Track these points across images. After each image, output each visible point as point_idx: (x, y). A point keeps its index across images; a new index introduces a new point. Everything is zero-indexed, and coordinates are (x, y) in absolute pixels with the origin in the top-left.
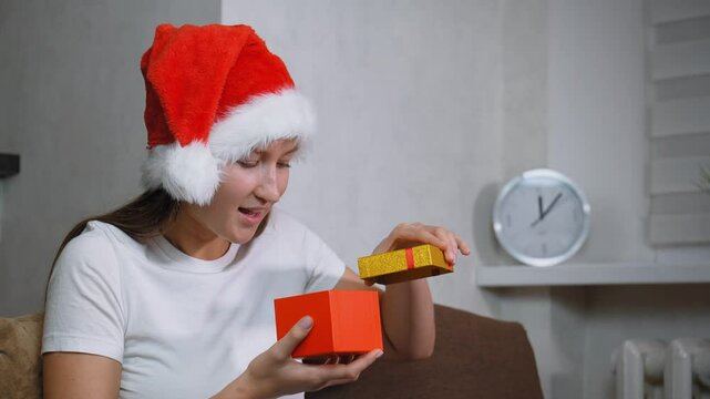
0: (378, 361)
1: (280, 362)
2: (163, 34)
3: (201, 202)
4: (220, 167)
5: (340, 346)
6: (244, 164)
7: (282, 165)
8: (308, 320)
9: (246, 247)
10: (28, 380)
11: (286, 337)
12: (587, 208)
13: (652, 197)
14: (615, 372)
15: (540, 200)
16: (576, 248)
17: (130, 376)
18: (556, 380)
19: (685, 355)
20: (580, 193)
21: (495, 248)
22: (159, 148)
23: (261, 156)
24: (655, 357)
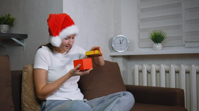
0: (92, 70)
1: (75, 71)
2: (51, 16)
3: (58, 46)
4: (61, 40)
5: (85, 68)
6: (66, 39)
7: (73, 38)
8: (80, 65)
9: (68, 52)
10: (31, 76)
11: (76, 67)
12: (128, 42)
13: (140, 39)
14: (134, 70)
15: (120, 40)
16: (127, 49)
17: (50, 73)
18: (123, 71)
19: (145, 67)
20: (127, 39)
21: (112, 49)
22: (51, 36)
23: (69, 37)
24: (140, 67)
